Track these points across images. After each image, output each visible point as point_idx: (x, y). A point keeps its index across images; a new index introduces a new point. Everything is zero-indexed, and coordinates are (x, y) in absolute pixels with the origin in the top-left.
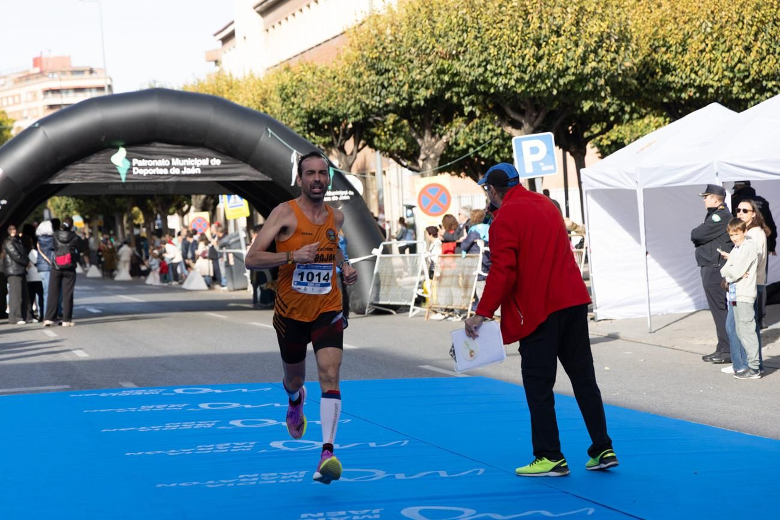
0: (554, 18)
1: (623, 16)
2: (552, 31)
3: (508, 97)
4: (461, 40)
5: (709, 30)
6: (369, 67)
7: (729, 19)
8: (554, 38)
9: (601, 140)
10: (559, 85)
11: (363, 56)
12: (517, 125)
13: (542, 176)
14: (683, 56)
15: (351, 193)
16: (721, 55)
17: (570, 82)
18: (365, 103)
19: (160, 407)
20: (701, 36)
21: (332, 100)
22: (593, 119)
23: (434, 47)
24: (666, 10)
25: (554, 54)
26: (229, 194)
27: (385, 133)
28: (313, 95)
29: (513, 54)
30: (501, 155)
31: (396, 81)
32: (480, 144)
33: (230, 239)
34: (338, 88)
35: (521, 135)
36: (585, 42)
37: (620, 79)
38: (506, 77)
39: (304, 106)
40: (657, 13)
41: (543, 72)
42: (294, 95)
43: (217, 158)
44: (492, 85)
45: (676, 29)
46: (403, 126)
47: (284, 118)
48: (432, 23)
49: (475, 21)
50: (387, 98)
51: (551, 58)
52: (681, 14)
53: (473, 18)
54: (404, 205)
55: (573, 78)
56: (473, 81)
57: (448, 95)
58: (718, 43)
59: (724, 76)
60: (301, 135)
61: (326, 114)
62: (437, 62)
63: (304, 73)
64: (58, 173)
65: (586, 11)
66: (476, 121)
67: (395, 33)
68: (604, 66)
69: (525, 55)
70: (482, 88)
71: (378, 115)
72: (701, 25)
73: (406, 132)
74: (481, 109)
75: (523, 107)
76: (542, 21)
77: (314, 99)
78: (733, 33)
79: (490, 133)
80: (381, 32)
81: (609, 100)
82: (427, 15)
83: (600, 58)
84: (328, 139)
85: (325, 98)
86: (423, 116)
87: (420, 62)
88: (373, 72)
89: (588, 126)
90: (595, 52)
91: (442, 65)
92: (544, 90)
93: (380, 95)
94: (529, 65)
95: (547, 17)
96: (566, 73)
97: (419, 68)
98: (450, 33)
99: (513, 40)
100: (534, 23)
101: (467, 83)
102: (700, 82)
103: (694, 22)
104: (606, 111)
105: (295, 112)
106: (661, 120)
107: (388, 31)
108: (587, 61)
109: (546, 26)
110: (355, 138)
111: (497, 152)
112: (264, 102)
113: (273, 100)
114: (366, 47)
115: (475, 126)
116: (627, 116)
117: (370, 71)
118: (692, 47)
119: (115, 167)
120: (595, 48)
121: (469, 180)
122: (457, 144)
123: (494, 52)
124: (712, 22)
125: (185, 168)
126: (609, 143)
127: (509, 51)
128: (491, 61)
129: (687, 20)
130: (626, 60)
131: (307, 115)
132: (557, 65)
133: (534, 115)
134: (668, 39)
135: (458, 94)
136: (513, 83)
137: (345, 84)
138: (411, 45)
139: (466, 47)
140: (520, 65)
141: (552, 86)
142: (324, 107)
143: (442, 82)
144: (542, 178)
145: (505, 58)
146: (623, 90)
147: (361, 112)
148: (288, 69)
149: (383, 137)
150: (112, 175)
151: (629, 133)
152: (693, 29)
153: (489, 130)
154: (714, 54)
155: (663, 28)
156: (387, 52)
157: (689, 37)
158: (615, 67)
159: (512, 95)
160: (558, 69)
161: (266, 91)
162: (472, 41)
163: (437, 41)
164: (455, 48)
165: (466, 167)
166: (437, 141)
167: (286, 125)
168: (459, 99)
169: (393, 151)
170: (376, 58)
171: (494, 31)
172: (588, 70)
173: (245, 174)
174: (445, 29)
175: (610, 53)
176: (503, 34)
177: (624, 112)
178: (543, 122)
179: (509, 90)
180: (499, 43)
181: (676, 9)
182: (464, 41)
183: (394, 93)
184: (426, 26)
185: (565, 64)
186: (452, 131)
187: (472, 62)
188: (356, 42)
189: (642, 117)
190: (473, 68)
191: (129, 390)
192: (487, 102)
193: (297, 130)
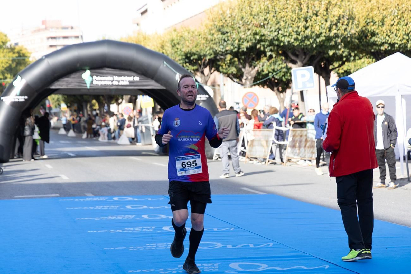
0: (315, 7)
1: (351, 7)
2: (314, 14)
3: (290, 48)
4: (266, 17)
5: (396, 14)
6: (218, 30)
7: (407, 9)
8: (314, 17)
9: (339, 70)
10: (317, 42)
11: (215, 25)
12: (294, 62)
13: (307, 89)
14: (382, 27)
15: (207, 96)
16: (402, 27)
17: (322, 40)
18: (215, 49)
19: (106, 207)
20: (392, 17)
21: (198, 46)
22: (335, 59)
23: (251, 21)
24: (374, 3)
25: (314, 26)
26: (143, 95)
27: (226, 65)
28: (188, 44)
29: (293, 25)
30: (286, 77)
31: (231, 38)
32: (275, 72)
33: (143, 118)
34: (201, 41)
35: (297, 67)
36: (331, 20)
37: (349, 39)
38: (289, 37)
39: (183, 50)
40: (369, 5)
41: (308, 35)
42: (178, 44)
43: (137, 76)
44: (281, 41)
45: (379, 13)
46: (235, 61)
47: (173, 55)
48: (250, 8)
49: (273, 8)
50: (227, 46)
51: (313, 28)
52: (382, 6)
53: (272, 6)
54: (234, 102)
55: (324, 38)
56: (271, 39)
57: (258, 46)
58: (400, 21)
59: (403, 38)
60: (181, 65)
61: (194, 54)
62: (253, 29)
63: (183, 33)
64: (54, 83)
65: (332, 3)
66: (273, 59)
67: (231, 13)
68: (341, 33)
69: (299, 26)
70: (276, 43)
71: (222, 55)
72: (392, 12)
73: (236, 65)
74: (276, 53)
75: (297, 53)
76: (308, 8)
77: (188, 47)
78: (409, 16)
79: (281, 66)
80: (224, 12)
81: (343, 50)
82: (249, 4)
83: (338, 28)
84: (195, 67)
85: (194, 46)
86: (245, 57)
87: (244, 28)
88: (220, 33)
89: (332, 63)
90: (336, 25)
91: (256, 30)
92: (309, 45)
93: (223, 45)
94: (301, 31)
95: (311, 6)
96: (320, 36)
97: (243, 32)
98: (260, 14)
99: (293, 18)
100: (304, 9)
101: (269, 41)
102: (391, 41)
103: (388, 10)
104: (342, 55)
105: (179, 53)
106: (370, 60)
107: (228, 12)
108: (332, 30)
109: (310, 11)
110: (209, 67)
111: (284, 75)
112: (162, 47)
113: (167, 46)
114: (216, 20)
115: (272, 61)
116: (352, 58)
117: (218, 32)
118: (387, 23)
119: (84, 80)
120: (336, 23)
121: (269, 90)
122: (263, 71)
123: (283, 24)
124: (398, 10)
125: (120, 81)
126: (343, 71)
127: (291, 23)
128: (282, 29)
129: (384, 8)
130: (352, 29)
131: (184, 54)
132: (316, 32)
133: (304, 57)
134: (374, 19)
135: (264, 46)
136: (292, 40)
137: (205, 39)
138: (240, 20)
139: (268, 21)
140: (296, 32)
141: (313, 42)
142: (194, 51)
143: (255, 39)
144: (307, 90)
145: (289, 27)
146: (350, 45)
147: (213, 53)
148: (175, 30)
149: (224, 67)
150: (82, 85)
151: (353, 66)
152: (388, 13)
153: (279, 64)
154: (398, 27)
155: (372, 12)
156: (227, 23)
157: (385, 18)
158: (346, 33)
159: (292, 47)
160: (316, 34)
161: (164, 41)
162: (272, 18)
163: (253, 18)
164: (263, 21)
165: (268, 83)
166: (252, 69)
167: (174, 60)
168: (264, 48)
169: (230, 74)
170: (221, 26)
171: (283, 13)
172: (332, 34)
173: (152, 85)
174: (258, 11)
175: (344, 26)
176: (288, 15)
177: (351, 56)
178: (308, 61)
179: (291, 44)
180: (286, 20)
181: (379, 3)
182: (267, 18)
183: (231, 44)
184: (248, 10)
185: (320, 31)
186: (260, 65)
187: (272, 29)
188: (211, 18)
189: (360, 58)
190: (271, 32)
191: (90, 198)
192: (279, 50)
193: (179, 62)
